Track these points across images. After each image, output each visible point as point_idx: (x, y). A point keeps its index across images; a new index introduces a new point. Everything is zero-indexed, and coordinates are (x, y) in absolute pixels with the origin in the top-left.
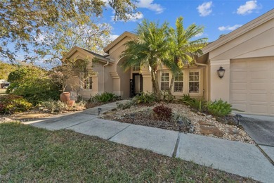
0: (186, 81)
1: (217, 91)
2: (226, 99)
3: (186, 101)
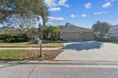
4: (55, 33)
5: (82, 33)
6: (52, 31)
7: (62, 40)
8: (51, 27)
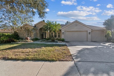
0: (57, 35)
1: (63, 37)
2: (64, 38)
3: (57, 39)
4: (55, 31)
5: (90, 31)
6: (51, 28)
7: (63, 40)
8: (49, 24)
